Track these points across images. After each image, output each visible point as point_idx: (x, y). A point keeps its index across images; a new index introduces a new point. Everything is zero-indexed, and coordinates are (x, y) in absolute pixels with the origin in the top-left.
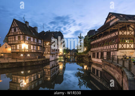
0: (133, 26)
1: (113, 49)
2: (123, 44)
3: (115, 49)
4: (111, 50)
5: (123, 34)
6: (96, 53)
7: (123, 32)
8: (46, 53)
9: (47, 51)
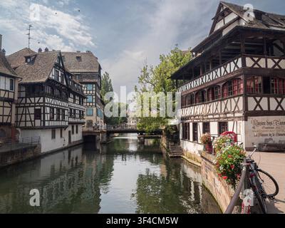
0: (281, 42)
1: (234, 112)
2: (258, 99)
3: (239, 112)
4: (228, 115)
5: (256, 66)
6: (191, 125)
7: (256, 59)
8: (29, 124)
9: (33, 117)
